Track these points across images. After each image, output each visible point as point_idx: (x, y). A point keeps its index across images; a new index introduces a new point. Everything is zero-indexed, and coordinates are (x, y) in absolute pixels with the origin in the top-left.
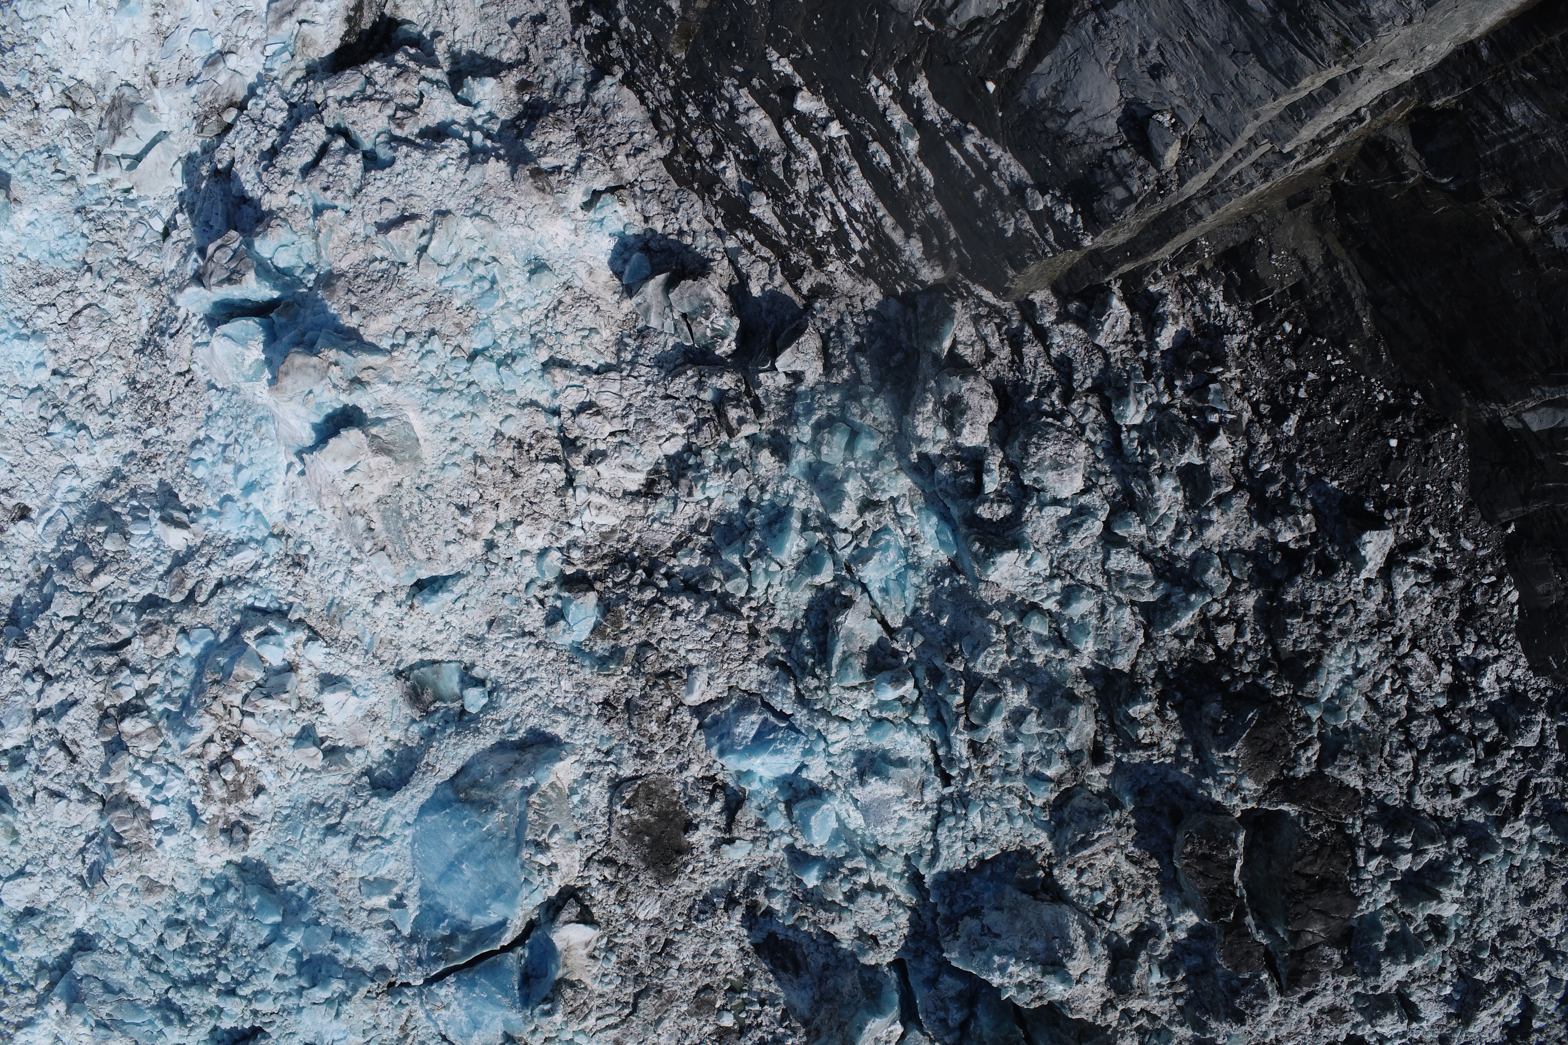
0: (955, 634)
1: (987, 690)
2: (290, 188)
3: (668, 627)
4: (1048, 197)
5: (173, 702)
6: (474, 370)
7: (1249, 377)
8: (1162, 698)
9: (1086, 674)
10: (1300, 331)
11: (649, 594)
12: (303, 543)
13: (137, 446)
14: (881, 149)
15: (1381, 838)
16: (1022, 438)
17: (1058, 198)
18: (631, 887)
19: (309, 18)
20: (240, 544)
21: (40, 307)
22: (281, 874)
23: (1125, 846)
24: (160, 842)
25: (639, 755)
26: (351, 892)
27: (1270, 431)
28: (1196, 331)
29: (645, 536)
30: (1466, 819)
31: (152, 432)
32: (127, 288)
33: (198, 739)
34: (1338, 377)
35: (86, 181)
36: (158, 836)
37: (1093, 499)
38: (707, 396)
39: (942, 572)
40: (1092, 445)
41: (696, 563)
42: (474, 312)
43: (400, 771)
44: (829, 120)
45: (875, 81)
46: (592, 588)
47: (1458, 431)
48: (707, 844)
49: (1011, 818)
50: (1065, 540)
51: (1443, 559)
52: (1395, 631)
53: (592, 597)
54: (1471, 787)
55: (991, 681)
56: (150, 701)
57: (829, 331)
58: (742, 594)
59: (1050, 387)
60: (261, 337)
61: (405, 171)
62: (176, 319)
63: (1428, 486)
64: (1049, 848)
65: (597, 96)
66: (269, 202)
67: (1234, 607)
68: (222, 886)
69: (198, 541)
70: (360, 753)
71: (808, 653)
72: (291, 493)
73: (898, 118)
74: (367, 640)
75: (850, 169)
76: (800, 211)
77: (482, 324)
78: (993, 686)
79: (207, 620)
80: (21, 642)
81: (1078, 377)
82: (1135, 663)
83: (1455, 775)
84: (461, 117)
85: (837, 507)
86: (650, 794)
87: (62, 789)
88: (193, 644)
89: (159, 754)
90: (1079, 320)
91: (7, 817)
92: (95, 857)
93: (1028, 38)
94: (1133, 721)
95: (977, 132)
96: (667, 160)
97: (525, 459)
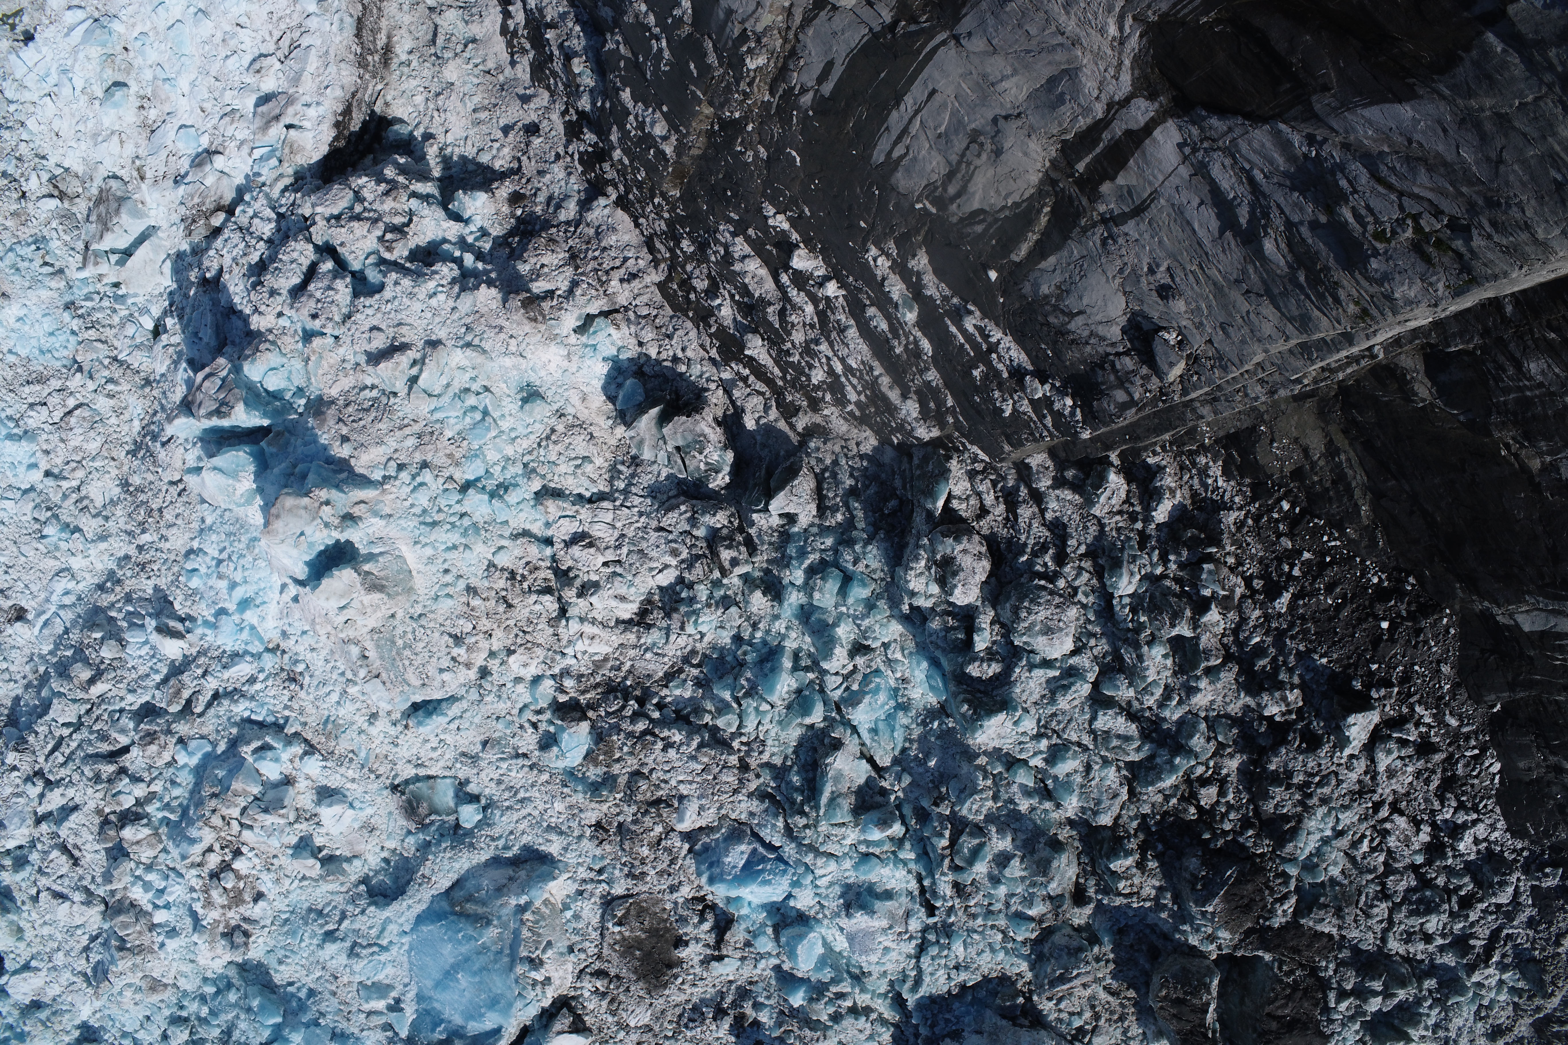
0: (942, 777)
1: (972, 835)
2: (279, 309)
3: (659, 759)
4: (1047, 387)
5: (173, 811)
6: (465, 502)
7: (1244, 552)
8: (1143, 848)
9: (1070, 822)
10: (1297, 510)
11: (641, 726)
12: (297, 662)
13: (132, 551)
14: (879, 314)
15: (1352, 981)
16: (1013, 601)
17: (1058, 389)
18: (622, 997)
19: (296, 122)
20: (236, 656)
21: (31, 406)
22: (281, 975)
23: (1104, 978)
24: (163, 946)
25: (630, 875)
26: (350, 995)
27: (1262, 606)
28: (1193, 503)
29: (637, 664)
30: (1438, 961)
31: (146, 538)
32: (118, 388)
33: (198, 849)
34: (1333, 558)
35: (73, 274)
36: (160, 939)
37: (1083, 661)
38: (701, 532)
39: (931, 714)
40: (1083, 607)
41: (687, 694)
42: (465, 443)
43: (396, 879)
44: (826, 279)
45: (873, 251)
46: (584, 717)
47: (1450, 616)
48: (697, 960)
49: (993, 951)
50: (1053, 701)
51: (1428, 734)
52: (1376, 798)
53: (585, 726)
54: (1443, 936)
55: (976, 826)
56: (149, 809)
57: (824, 471)
58: (733, 729)
59: (1043, 548)
60: (252, 468)
61: (395, 298)
63: (1416, 668)
64: (1029, 976)
65: (590, 216)
66: (257, 323)
67: (1218, 768)
68: (224, 985)
69: (194, 651)
70: (357, 863)
71: (797, 789)
72: (285, 614)
73: (896, 289)
74: (363, 755)
75: (846, 328)
76: (796, 358)
77: (474, 455)
78: (979, 830)
79: (205, 731)
80: (20, 745)
81: (1072, 542)
82: (1119, 816)
83: (1428, 925)
84: (452, 235)
85: (828, 654)
86: (641, 912)
87: (65, 891)
88: (191, 754)
89: (160, 860)
90: (1076, 487)
91: (12, 917)
92: (99, 957)
93: (1033, 237)
94: (1114, 873)
95: (978, 313)
96: (662, 286)
97: (517, 590)
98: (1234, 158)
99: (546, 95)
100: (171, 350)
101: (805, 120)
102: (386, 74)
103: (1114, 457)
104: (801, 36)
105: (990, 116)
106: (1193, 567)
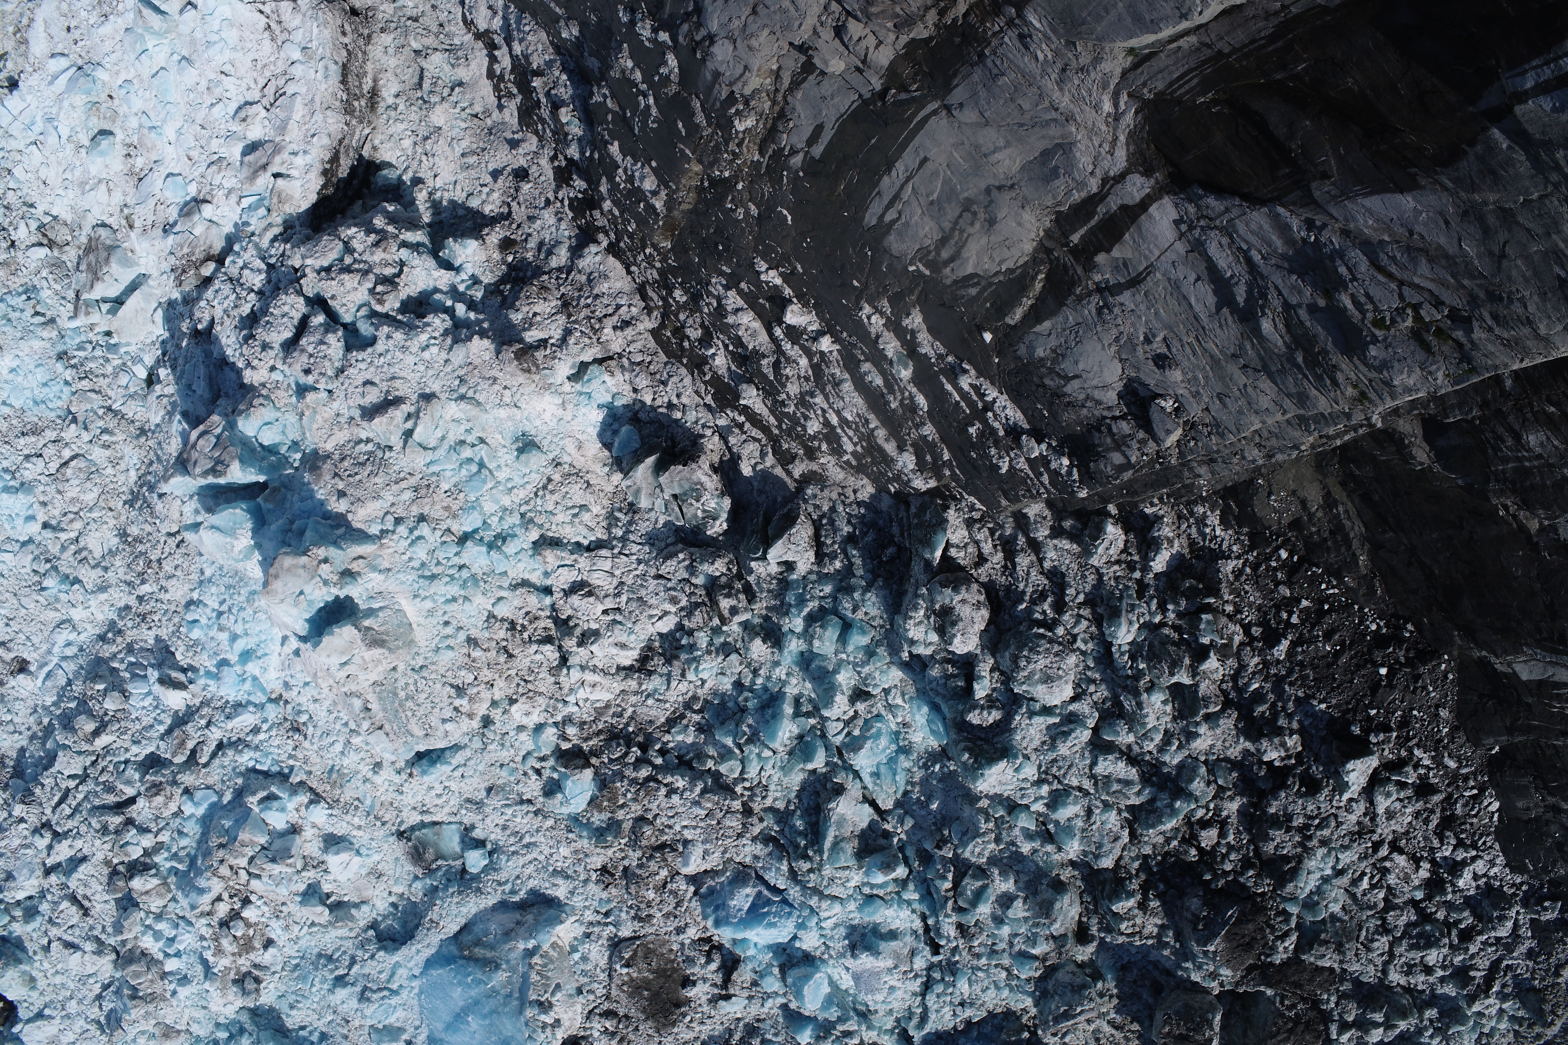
0: (944, 820)
1: (975, 877)
2: (272, 362)
4: (1044, 446)
5: (180, 861)
6: (463, 554)
7: (1242, 600)
8: (1145, 888)
9: (1072, 863)
10: (1296, 558)
11: (644, 773)
12: (300, 712)
13: (132, 601)
14: (873, 369)
15: (1354, 1013)
16: (1012, 649)
17: (1054, 448)
18: (631, 1036)
19: (283, 171)
20: (239, 706)
21: (27, 457)
22: (293, 1020)
23: (1108, 1013)
24: (175, 993)
25: (637, 918)
26: (361, 1037)
27: (1261, 652)
28: (1191, 552)
29: (639, 710)
30: (1439, 992)
31: (145, 589)
32: (114, 439)
33: (207, 898)
34: (1332, 605)
35: (65, 323)
36: (172, 987)
37: (1083, 707)
38: (700, 580)
39: (933, 757)
40: (1083, 654)
41: (690, 740)
42: (462, 495)
43: (404, 924)
44: (820, 334)
45: (867, 309)
46: (588, 765)
47: (1448, 662)
48: (704, 999)
49: (997, 988)
50: (1053, 747)
51: (1426, 775)
52: (1375, 838)
53: (588, 773)
54: (1444, 967)
55: (979, 868)
56: (157, 859)
57: (821, 518)
58: (736, 775)
59: (1042, 596)
60: (249, 525)
61: (387, 351)
63: (1415, 712)
64: (1033, 1011)
65: (582, 263)
66: (250, 377)
67: (1218, 810)
68: (236, 1030)
69: (197, 701)
70: (365, 908)
71: (800, 833)
72: (287, 666)
73: (891, 346)
74: (368, 802)
75: (841, 381)
76: (791, 409)
77: (471, 507)
78: (981, 872)
79: (210, 781)
80: (27, 797)
81: (1071, 591)
82: (1121, 858)
83: (1428, 958)
84: (443, 284)
85: (829, 702)
86: (649, 953)
87: (76, 941)
88: (197, 804)
89: (169, 909)
90: (1073, 537)
91: (24, 967)
92: (112, 1005)
93: (1027, 302)
94: (1116, 914)
95: (973, 372)
96: (655, 333)
97: (518, 640)
98: (1231, 237)
99: (534, 140)
100: (165, 400)
101: (795, 180)
102: (373, 118)
103: (1112, 509)
104: (789, 98)
105: (983, 185)
106: (1192, 616)
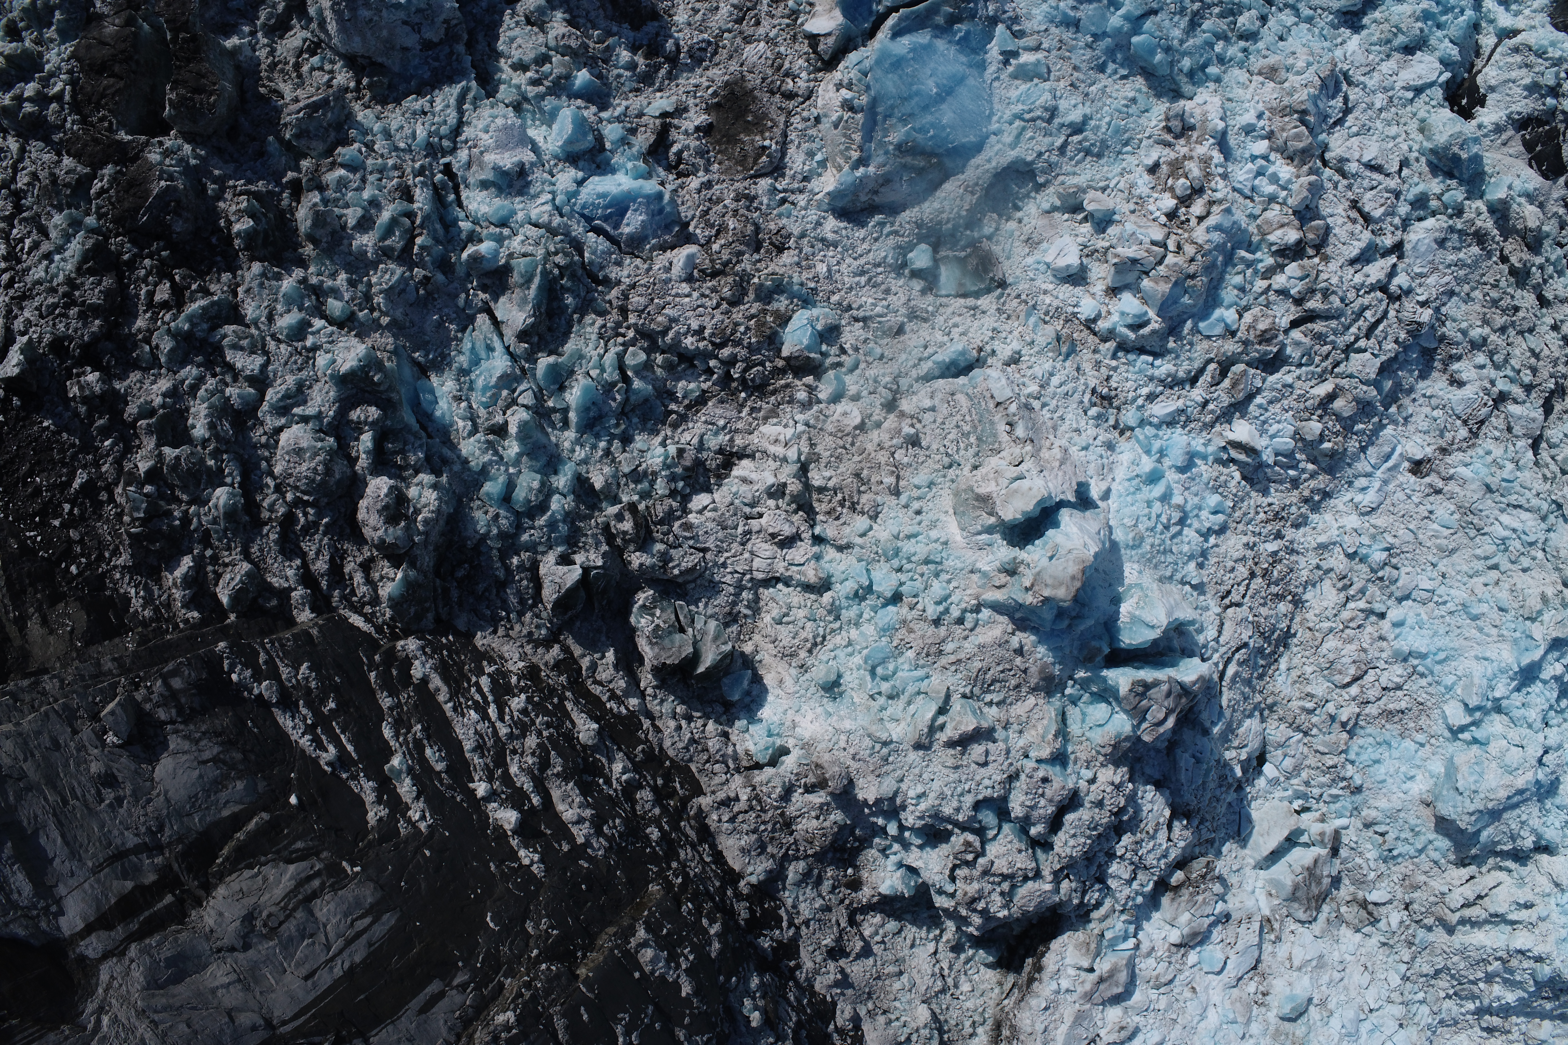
0: (424, 304)
1: (392, 249)
2: (1093, 788)
4: (256, 691)
5: (1242, 259)
6: (896, 583)
7: (114, 527)
8: (229, 238)
9: (299, 263)
10: (63, 565)
11: (726, 352)
12: (1097, 419)
13: (1290, 533)
14: (433, 764)
15: (50, 112)
16: (332, 481)
17: (245, 690)
18: (769, 72)
19: (1083, 974)
20: (1169, 423)
21: (1399, 688)
22: (1134, 87)
24: (1260, 116)
25: (751, 199)
26: (1058, 68)
27: (99, 475)
28: (158, 573)
29: (734, 413)
31: (1272, 547)
32: (1301, 704)
33: (1213, 221)
34: (33, 520)
35: (1352, 823)
36: (1262, 124)
37: (271, 422)
38: (659, 547)
39: (436, 366)
40: (271, 474)
41: (682, 384)
42: (895, 644)
43: (1005, 190)
44: (487, 800)
45: (423, 826)
46: (787, 360)
48: (690, 113)
49: (386, 132)
50: (301, 384)
53: (785, 353)
55: (389, 258)
56: (1270, 261)
57: (535, 605)
58: (631, 350)
59: (305, 531)
60: (1120, 626)
61: (961, 796)
62: (1240, 664)
64: (356, 107)
65: (769, 864)
66: (1118, 774)
67: (154, 319)
68: (1197, 75)
69: (1218, 428)
70: (1046, 206)
71: (568, 290)
72: (1105, 469)
73: (406, 788)
74: (1033, 320)
75: (474, 751)
76: (541, 720)
77: (887, 631)
78: (386, 253)
79: (1205, 344)
80: (1415, 329)
81: (273, 536)
82: (247, 270)
84: (915, 853)
85: (530, 427)
86: (742, 161)
87: (1368, 173)
88: (1222, 320)
89: (1261, 207)
90: (268, 590)
91: (1430, 145)
92: (1332, 103)
93: (240, 836)
94: (252, 216)
95: (322, 763)
96: (700, 792)
97: (847, 492)
99: (818, 987)
100: (1236, 743)
102: (998, 1016)
105: (251, 952)
106: (156, 515)
